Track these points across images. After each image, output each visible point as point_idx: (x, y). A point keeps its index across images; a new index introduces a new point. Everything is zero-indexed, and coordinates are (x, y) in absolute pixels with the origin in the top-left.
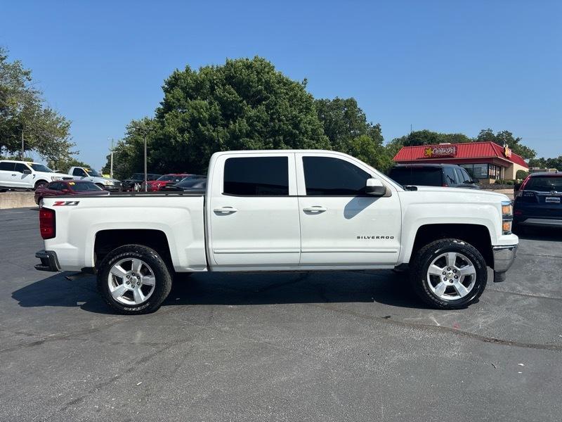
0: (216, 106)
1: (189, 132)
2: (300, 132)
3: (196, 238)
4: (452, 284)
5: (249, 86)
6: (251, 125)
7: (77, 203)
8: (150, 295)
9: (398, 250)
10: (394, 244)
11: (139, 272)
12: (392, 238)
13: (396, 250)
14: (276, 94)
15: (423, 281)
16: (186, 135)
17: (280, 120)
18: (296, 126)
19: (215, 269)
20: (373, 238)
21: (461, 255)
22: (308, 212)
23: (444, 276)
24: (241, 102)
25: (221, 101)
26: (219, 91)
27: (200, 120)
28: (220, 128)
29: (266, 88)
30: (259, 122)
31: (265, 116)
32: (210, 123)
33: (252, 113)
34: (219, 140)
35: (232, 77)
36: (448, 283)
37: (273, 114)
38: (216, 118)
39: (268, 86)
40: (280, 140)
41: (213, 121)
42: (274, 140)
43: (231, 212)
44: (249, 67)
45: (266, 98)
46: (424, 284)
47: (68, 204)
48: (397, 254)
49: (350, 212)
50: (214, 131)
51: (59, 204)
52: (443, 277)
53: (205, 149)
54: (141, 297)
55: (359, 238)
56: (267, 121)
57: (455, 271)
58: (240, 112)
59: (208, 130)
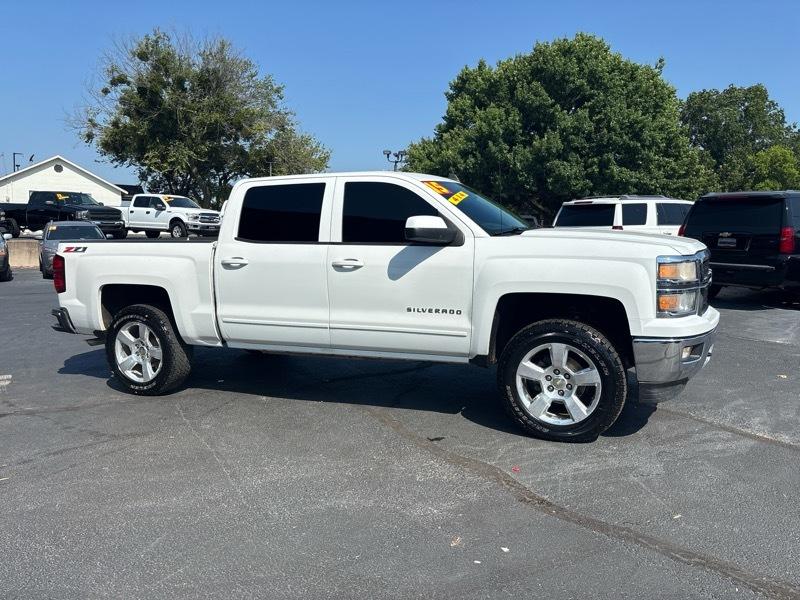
0: (515, 116)
1: (474, 156)
2: (643, 146)
3: (203, 299)
4: (562, 398)
5: (564, 80)
6: (565, 139)
7: (85, 249)
8: (159, 370)
9: (467, 333)
10: (462, 323)
11: (147, 341)
12: (459, 312)
14: (606, 89)
15: (508, 388)
16: (471, 160)
17: (610, 129)
18: (637, 136)
20: (430, 311)
22: (338, 268)
23: (549, 383)
24: (553, 105)
25: (523, 107)
26: (520, 93)
27: (491, 136)
28: (518, 148)
29: (589, 82)
30: (577, 135)
31: (588, 126)
32: (505, 141)
33: (567, 120)
34: (515, 164)
35: (541, 70)
36: (554, 396)
37: (599, 122)
38: (514, 133)
39: (594, 79)
40: (609, 160)
41: (510, 138)
42: (600, 161)
43: (242, 265)
44: (566, 51)
45: (592, 96)
46: (510, 393)
47: (76, 250)
49: (397, 270)
50: (509, 151)
51: (68, 250)
52: (545, 384)
53: (496, 180)
54: (150, 372)
55: (409, 310)
56: (590, 133)
57: (568, 376)
58: (551, 121)
59: (501, 151)
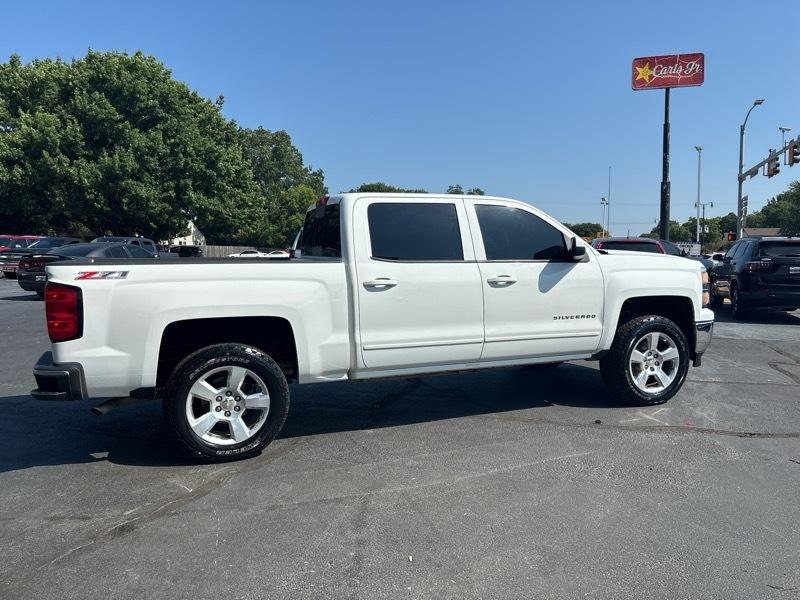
0: (74, 129)
1: (22, 166)
2: (219, 175)
3: (336, 327)
4: (653, 373)
5: (133, 98)
6: (138, 159)
7: (124, 274)
8: (259, 426)
9: (600, 331)
10: (594, 325)
11: (239, 390)
12: (594, 316)
13: (598, 333)
14: (177, 114)
15: (626, 372)
16: (18, 171)
17: (186, 154)
18: (212, 165)
19: (360, 376)
20: (572, 317)
21: (663, 335)
22: (494, 284)
24: (121, 121)
25: (82, 117)
26: (79, 100)
27: (44, 144)
28: (82, 161)
29: (161, 105)
30: (152, 156)
31: (163, 149)
32: (64, 153)
33: (139, 139)
34: (80, 180)
35: (104, 80)
36: (649, 372)
37: (176, 145)
38: (75, 145)
39: (165, 102)
40: (186, 185)
41: (69, 149)
42: (177, 185)
43: (389, 286)
44: (132, 67)
45: (164, 120)
46: (626, 375)
47: (105, 276)
48: (598, 338)
49: (546, 284)
50: (71, 165)
51: (86, 276)
52: (644, 364)
53: (53, 196)
54: (243, 431)
55: (555, 318)
56: (165, 155)
57: (657, 356)
58: (120, 138)
59: (60, 163)
